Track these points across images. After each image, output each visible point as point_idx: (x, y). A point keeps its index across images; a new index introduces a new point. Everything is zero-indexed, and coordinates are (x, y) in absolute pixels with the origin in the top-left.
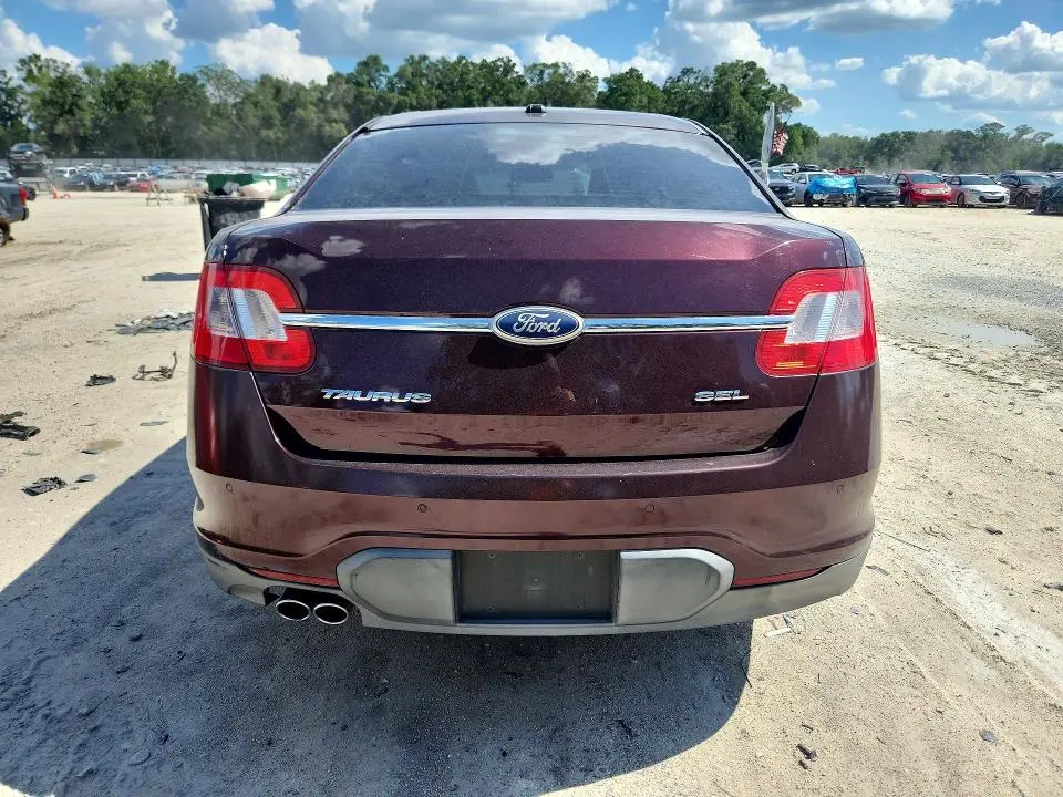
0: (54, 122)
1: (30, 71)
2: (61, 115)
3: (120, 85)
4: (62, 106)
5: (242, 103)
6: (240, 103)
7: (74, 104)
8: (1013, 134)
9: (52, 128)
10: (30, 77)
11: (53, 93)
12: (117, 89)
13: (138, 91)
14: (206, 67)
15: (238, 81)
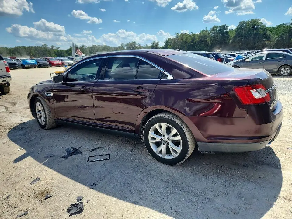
8: (51, 47)
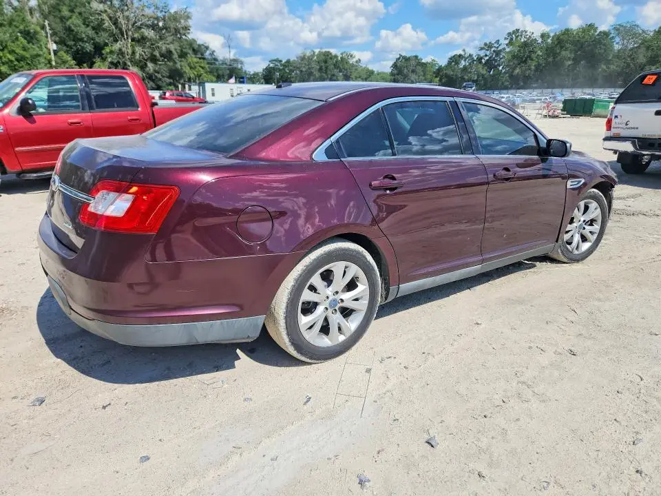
0: (514, 69)
1: (512, 39)
2: (519, 64)
3: (559, 42)
4: (522, 58)
5: (638, 47)
6: (636, 47)
7: (529, 57)
9: (513, 72)
10: (511, 43)
11: (519, 51)
12: (556, 46)
13: (568, 45)
14: (619, 25)
15: (641, 32)
